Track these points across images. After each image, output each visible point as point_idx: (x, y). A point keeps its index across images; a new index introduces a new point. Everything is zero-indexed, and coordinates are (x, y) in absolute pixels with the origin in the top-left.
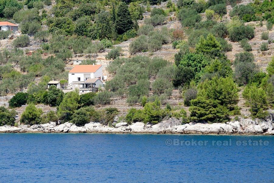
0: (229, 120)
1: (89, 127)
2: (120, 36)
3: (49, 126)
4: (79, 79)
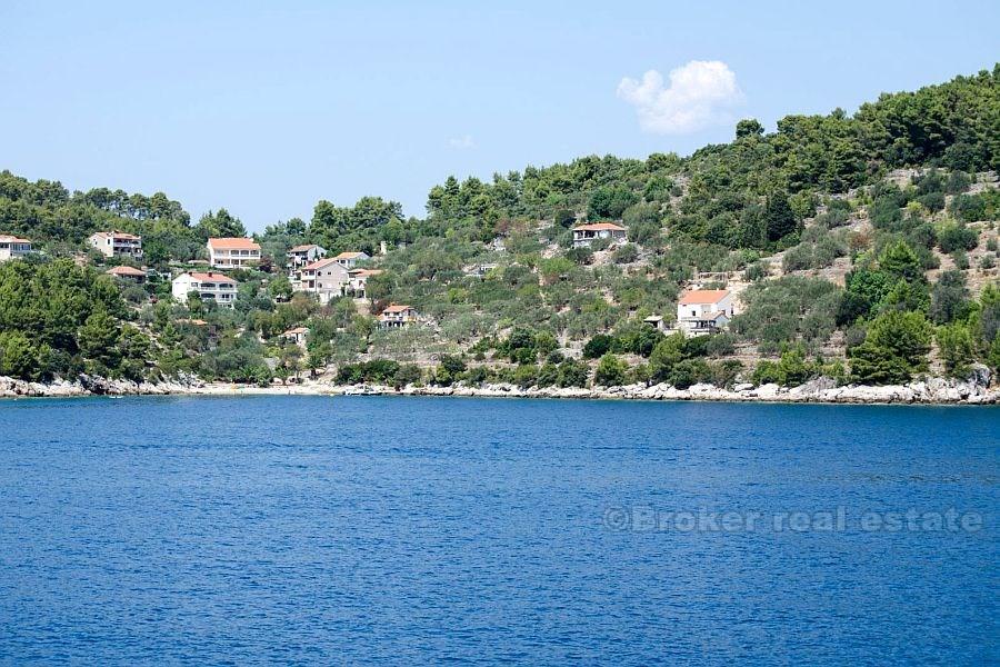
0: (910, 380)
1: (696, 390)
2: (773, 244)
3: (635, 389)
4: (694, 313)
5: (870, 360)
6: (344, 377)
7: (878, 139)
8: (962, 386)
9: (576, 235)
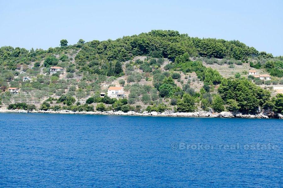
0: (195, 111)
1: (130, 113)
2: (118, 75)
3: (111, 112)
4: (113, 93)
5: (184, 106)
6: (11, 107)
7: (129, 48)
8: (209, 113)
9: (51, 70)
